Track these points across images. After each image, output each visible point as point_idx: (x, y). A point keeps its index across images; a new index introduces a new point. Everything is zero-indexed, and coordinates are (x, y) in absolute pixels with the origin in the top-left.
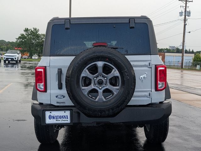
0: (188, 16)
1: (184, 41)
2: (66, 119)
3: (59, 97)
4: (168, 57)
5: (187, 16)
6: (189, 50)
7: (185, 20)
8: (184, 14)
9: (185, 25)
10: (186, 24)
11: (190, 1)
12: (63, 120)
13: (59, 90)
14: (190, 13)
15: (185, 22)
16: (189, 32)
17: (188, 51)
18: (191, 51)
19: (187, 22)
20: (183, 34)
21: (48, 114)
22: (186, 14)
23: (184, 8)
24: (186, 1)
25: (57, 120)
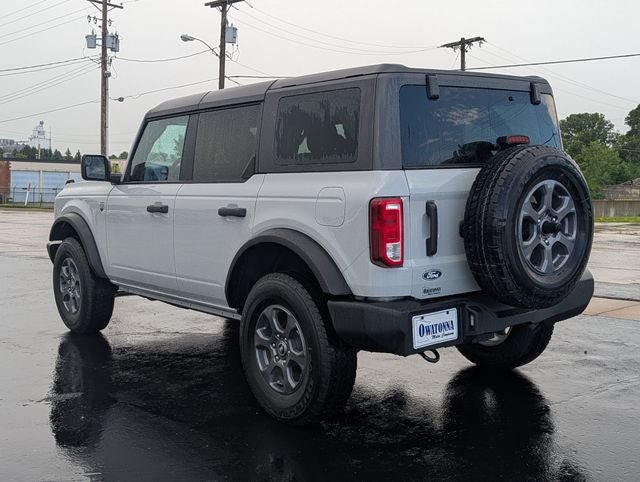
0: (112, 49)
1: (104, 126)
2: (450, 332)
3: (431, 275)
4: (19, 174)
5: (109, 51)
6: (68, 153)
7: (104, 62)
8: (100, 42)
9: (105, 77)
10: (109, 75)
11: (115, 6)
12: (446, 333)
13: (428, 258)
14: (117, 41)
15: (104, 67)
16: (121, 100)
17: (64, 155)
18: (73, 155)
19: (110, 69)
20: (100, 104)
21: (417, 321)
22: (108, 42)
23: (100, 23)
24: (105, 4)
25: (434, 337)
